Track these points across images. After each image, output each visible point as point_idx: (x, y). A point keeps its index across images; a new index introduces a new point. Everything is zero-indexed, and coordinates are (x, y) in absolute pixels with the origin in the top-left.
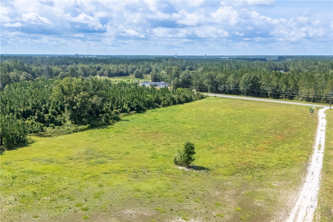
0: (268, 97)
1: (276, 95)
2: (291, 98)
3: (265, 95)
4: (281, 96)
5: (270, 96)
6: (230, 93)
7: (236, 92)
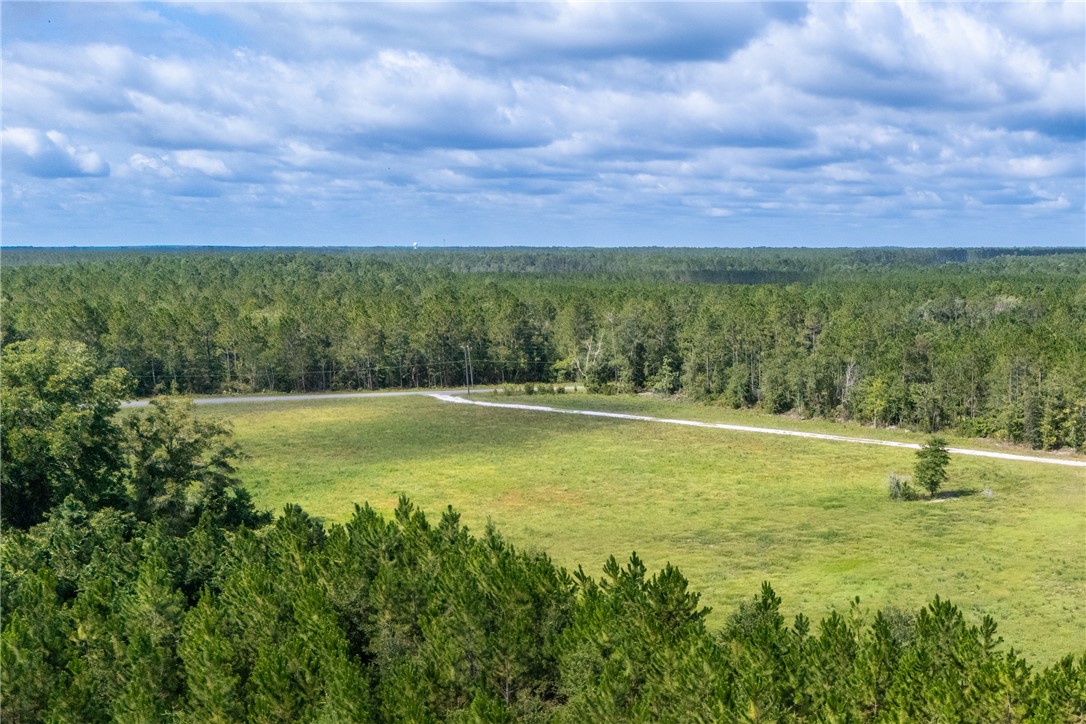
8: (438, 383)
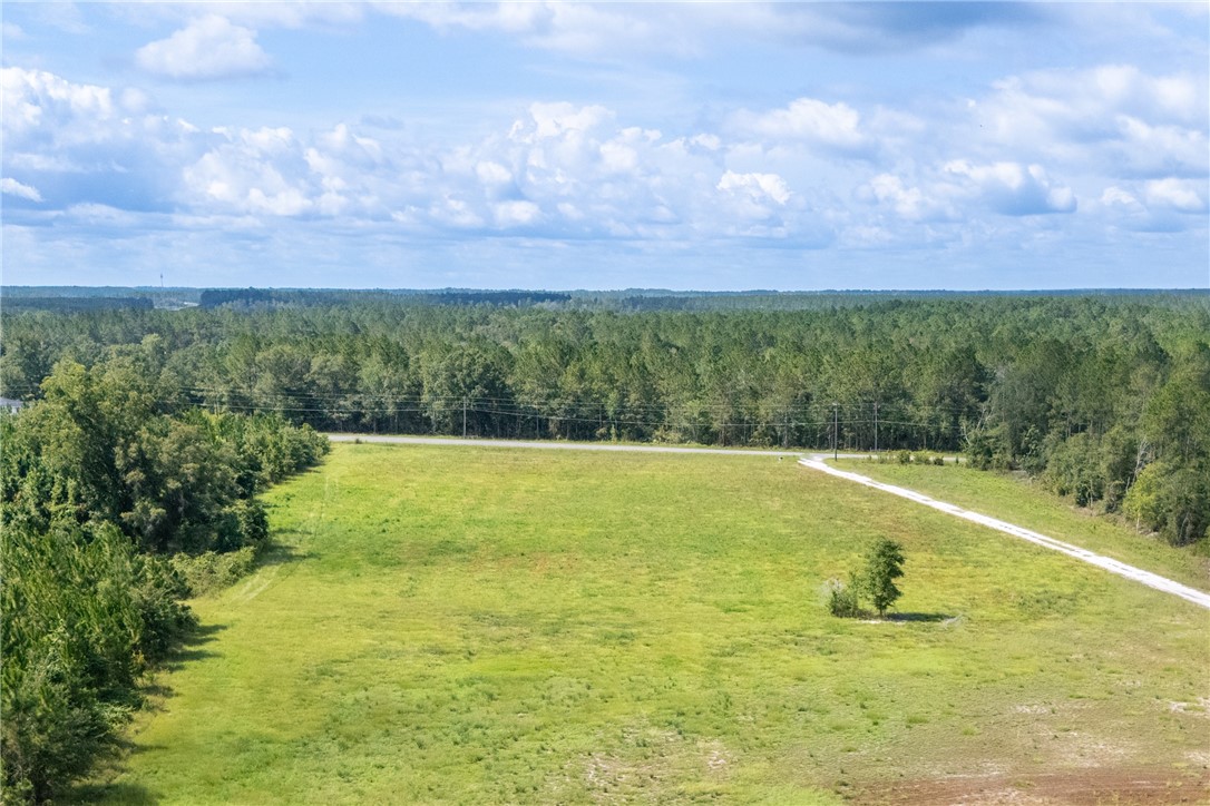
0: (547, 436)
1: (581, 428)
2: (640, 436)
3: (536, 428)
4: (602, 430)
5: (557, 434)
6: (382, 426)
7: (410, 421)
8: (853, 446)
